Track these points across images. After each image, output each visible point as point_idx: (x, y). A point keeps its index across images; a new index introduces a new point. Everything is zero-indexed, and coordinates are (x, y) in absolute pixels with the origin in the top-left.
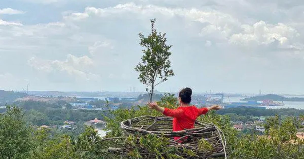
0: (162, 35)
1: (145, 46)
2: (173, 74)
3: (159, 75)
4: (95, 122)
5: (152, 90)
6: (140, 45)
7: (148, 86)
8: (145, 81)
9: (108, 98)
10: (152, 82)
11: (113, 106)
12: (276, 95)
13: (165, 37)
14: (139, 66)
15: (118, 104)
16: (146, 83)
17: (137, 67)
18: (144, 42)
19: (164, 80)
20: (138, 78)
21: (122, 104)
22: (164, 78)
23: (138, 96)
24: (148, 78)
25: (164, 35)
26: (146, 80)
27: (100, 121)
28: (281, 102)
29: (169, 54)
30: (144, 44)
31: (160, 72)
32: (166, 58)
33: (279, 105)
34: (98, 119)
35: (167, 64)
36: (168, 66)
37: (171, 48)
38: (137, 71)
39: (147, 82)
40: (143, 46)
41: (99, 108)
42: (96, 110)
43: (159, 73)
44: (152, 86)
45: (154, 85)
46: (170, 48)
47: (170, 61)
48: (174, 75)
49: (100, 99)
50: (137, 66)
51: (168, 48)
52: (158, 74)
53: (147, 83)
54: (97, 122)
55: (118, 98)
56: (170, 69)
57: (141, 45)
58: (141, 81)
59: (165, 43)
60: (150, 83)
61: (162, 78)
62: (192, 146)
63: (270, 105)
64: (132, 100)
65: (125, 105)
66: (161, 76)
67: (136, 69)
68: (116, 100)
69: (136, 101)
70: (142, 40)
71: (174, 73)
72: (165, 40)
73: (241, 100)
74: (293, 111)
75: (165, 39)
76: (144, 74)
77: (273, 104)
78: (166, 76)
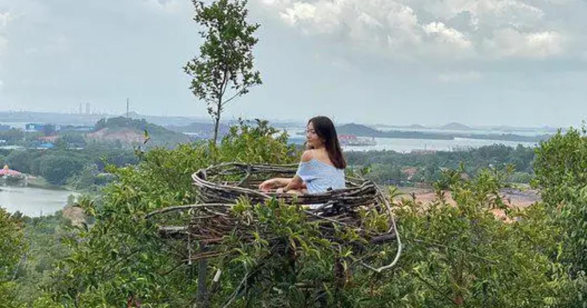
0: (240, 4)
1: (206, 23)
2: (259, 82)
3: (231, 83)
4: (4, 173)
5: (219, 112)
6: (195, 22)
7: (209, 104)
8: (203, 95)
9: (32, 124)
10: (217, 97)
11: (43, 142)
12: (362, 126)
13: (244, 8)
14: (193, 63)
15: (53, 138)
16: (204, 97)
17: (188, 65)
18: (205, 15)
19: (242, 93)
20: (191, 88)
21: (61, 137)
22: (241, 88)
23: (96, 123)
24: (209, 88)
25: (244, 4)
26: (204, 91)
27: (14, 173)
28: (371, 139)
29: (252, 42)
30: (203, 21)
31: (233, 77)
32: (246, 50)
33: (367, 145)
34: (10, 168)
35: (247, 62)
36: (250, 66)
37: (258, 29)
38: (188, 73)
39: (208, 96)
40: (202, 24)
41: (12, 144)
42: (5, 150)
43: (231, 78)
44: (218, 103)
45: (221, 104)
46: (255, 29)
47: (252, 54)
48: (261, 83)
49: (14, 127)
50: (189, 63)
51: (251, 30)
52: (230, 81)
53: (206, 97)
54: (9, 175)
55: (54, 126)
56: (253, 71)
57: (198, 22)
58: (195, 93)
59: (245, 19)
60: (213, 97)
61: (237, 88)
62: (343, 221)
63: (350, 145)
64: (83, 129)
65: (68, 139)
66: (236, 84)
67: (186, 69)
68: (48, 130)
69: (92, 132)
70: (199, 12)
71: (261, 80)
72: (245, 14)
73: (298, 134)
74: (392, 156)
75: (246, 11)
76: (201, 79)
77: (356, 143)
78: (246, 85)
